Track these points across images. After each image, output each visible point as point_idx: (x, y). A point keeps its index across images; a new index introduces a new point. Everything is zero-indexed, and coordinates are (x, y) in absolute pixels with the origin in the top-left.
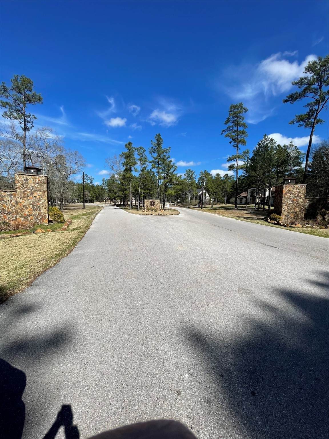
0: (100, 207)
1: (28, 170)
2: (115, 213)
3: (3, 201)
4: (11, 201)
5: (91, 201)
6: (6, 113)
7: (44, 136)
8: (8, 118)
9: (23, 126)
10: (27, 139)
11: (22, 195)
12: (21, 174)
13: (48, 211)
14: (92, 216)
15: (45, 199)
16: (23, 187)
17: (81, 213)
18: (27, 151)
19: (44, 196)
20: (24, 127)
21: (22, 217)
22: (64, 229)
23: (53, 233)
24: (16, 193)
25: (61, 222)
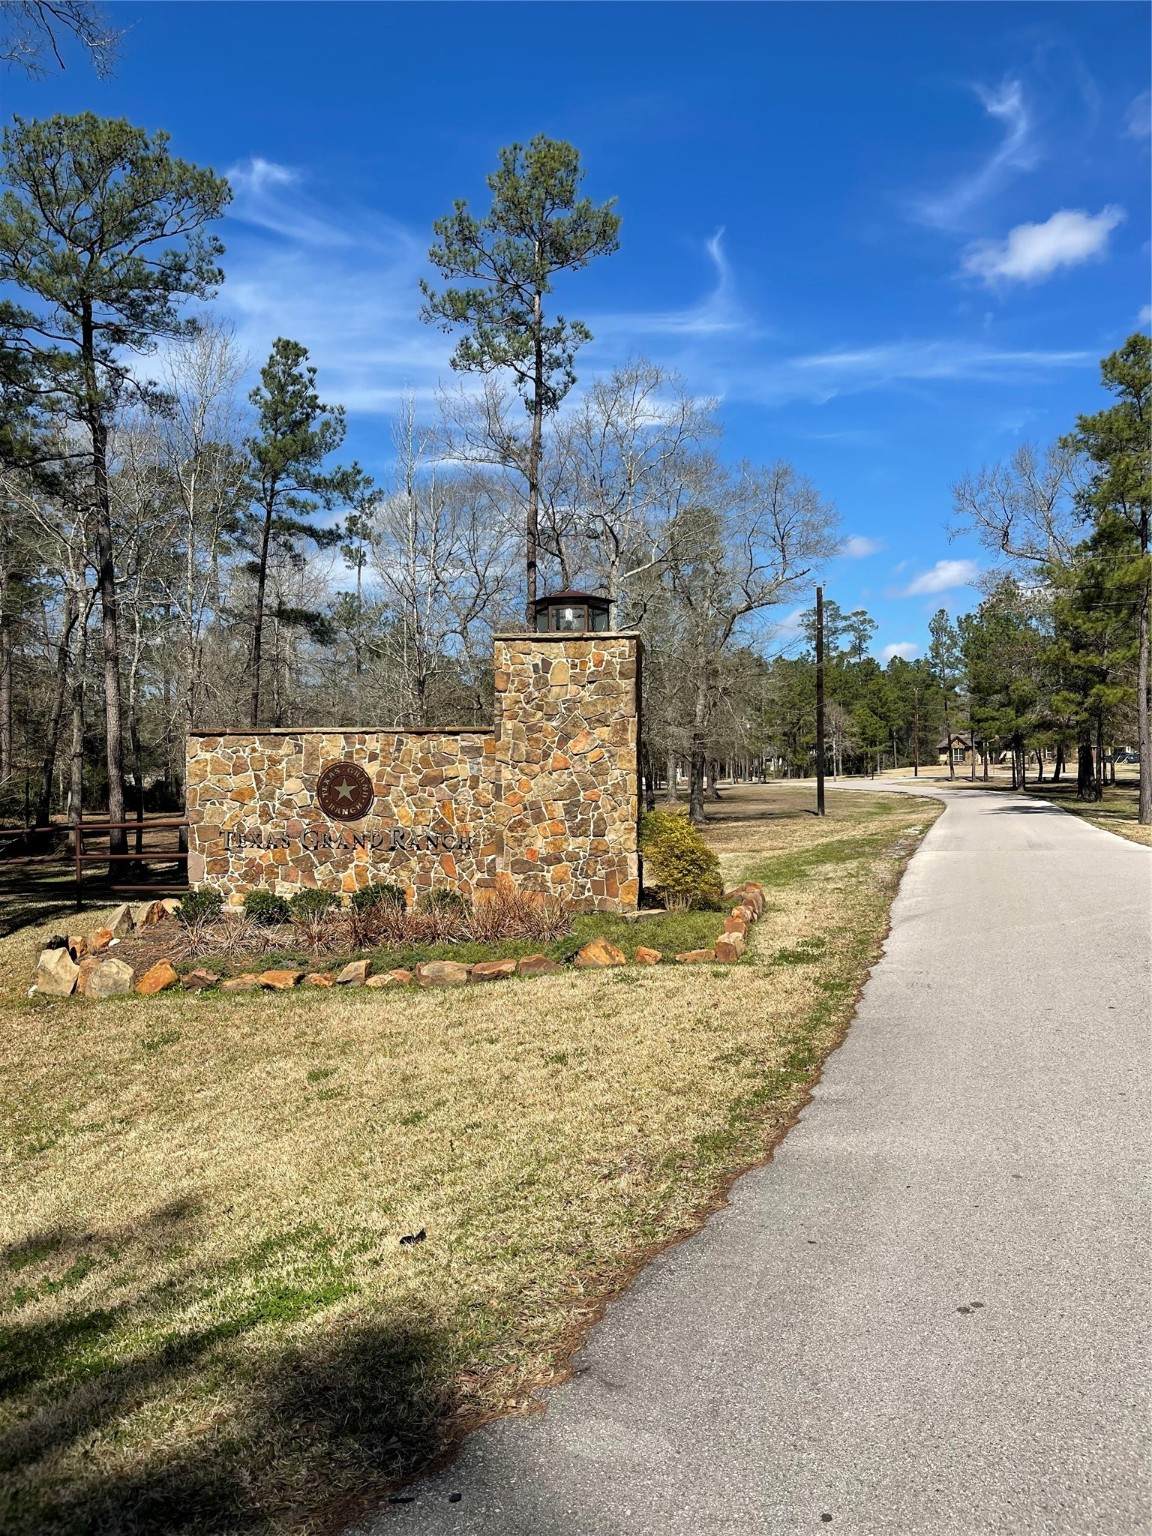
0: (917, 805)
1: (552, 610)
2: (1032, 846)
3: (443, 786)
4: (475, 781)
5: (857, 766)
6: (469, 347)
7: (621, 421)
8: (473, 367)
9: (530, 388)
10: (545, 452)
11: (523, 747)
12: (522, 635)
13: (639, 835)
14: (882, 869)
15: (624, 770)
16: (527, 707)
17: (808, 844)
18: (547, 512)
19: (622, 750)
20: (537, 394)
21: (519, 866)
22: (727, 954)
23: (667, 977)
24: (498, 739)
25: (706, 905)
